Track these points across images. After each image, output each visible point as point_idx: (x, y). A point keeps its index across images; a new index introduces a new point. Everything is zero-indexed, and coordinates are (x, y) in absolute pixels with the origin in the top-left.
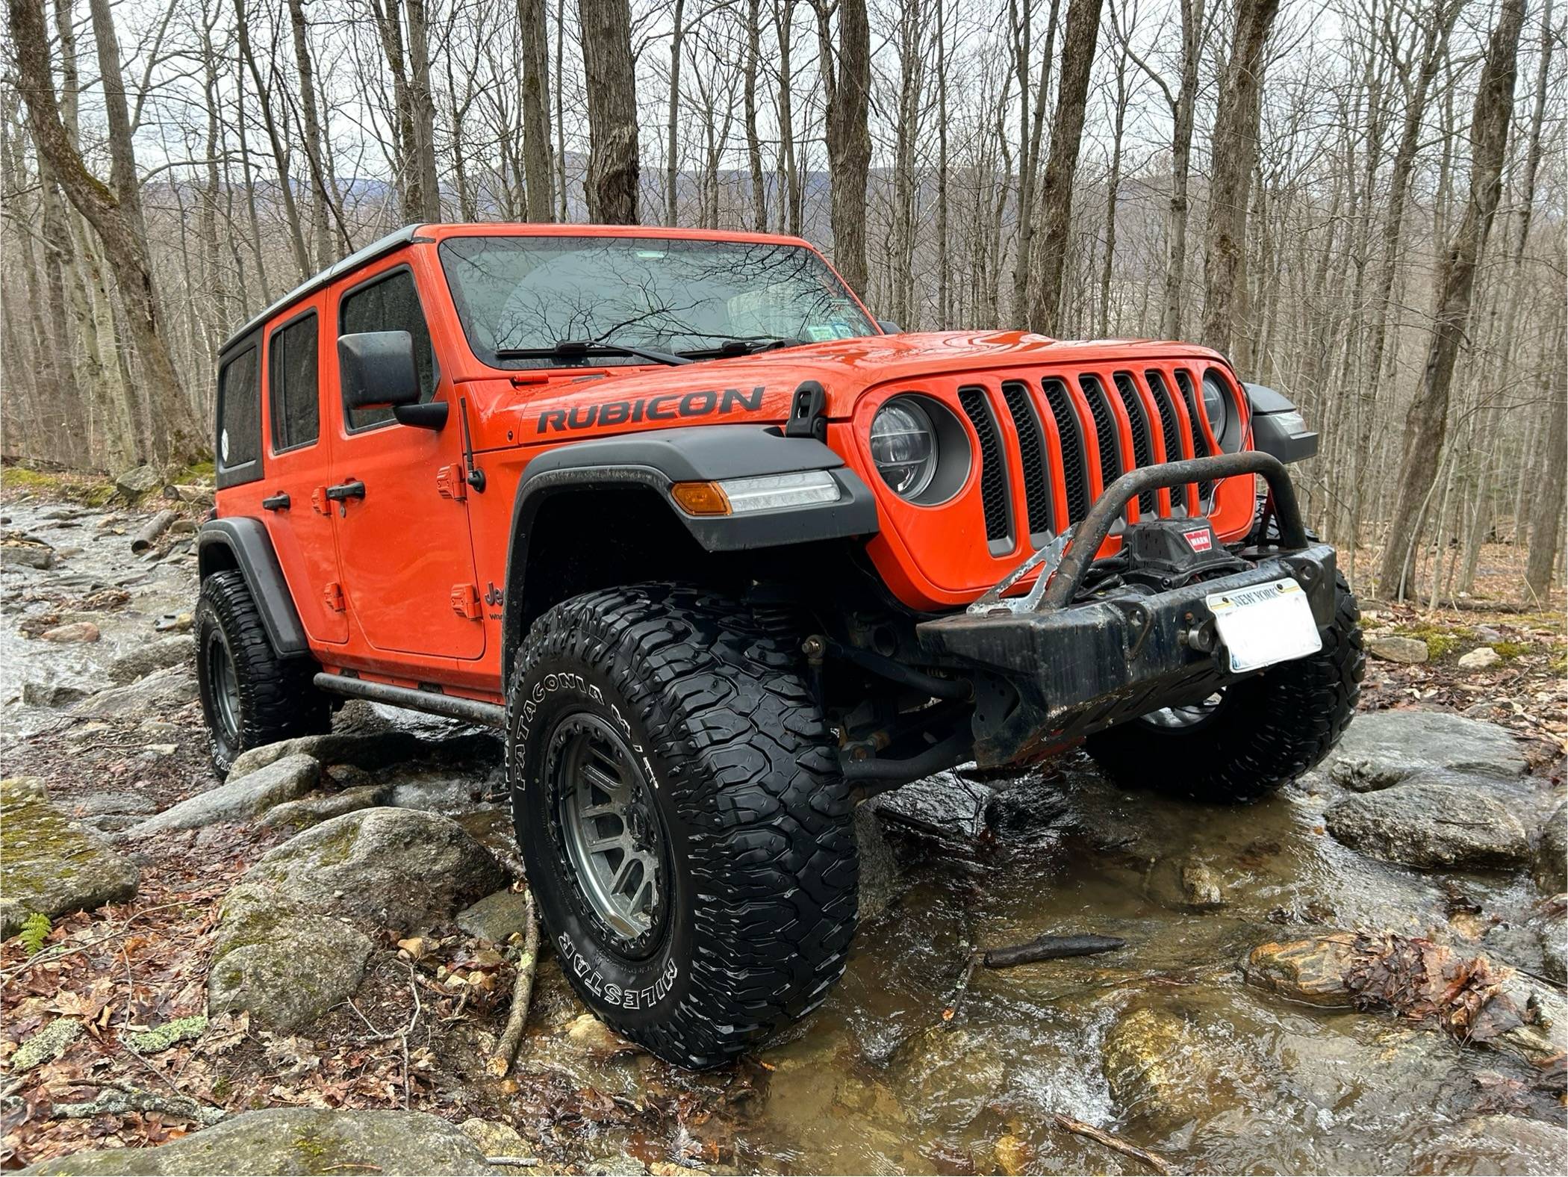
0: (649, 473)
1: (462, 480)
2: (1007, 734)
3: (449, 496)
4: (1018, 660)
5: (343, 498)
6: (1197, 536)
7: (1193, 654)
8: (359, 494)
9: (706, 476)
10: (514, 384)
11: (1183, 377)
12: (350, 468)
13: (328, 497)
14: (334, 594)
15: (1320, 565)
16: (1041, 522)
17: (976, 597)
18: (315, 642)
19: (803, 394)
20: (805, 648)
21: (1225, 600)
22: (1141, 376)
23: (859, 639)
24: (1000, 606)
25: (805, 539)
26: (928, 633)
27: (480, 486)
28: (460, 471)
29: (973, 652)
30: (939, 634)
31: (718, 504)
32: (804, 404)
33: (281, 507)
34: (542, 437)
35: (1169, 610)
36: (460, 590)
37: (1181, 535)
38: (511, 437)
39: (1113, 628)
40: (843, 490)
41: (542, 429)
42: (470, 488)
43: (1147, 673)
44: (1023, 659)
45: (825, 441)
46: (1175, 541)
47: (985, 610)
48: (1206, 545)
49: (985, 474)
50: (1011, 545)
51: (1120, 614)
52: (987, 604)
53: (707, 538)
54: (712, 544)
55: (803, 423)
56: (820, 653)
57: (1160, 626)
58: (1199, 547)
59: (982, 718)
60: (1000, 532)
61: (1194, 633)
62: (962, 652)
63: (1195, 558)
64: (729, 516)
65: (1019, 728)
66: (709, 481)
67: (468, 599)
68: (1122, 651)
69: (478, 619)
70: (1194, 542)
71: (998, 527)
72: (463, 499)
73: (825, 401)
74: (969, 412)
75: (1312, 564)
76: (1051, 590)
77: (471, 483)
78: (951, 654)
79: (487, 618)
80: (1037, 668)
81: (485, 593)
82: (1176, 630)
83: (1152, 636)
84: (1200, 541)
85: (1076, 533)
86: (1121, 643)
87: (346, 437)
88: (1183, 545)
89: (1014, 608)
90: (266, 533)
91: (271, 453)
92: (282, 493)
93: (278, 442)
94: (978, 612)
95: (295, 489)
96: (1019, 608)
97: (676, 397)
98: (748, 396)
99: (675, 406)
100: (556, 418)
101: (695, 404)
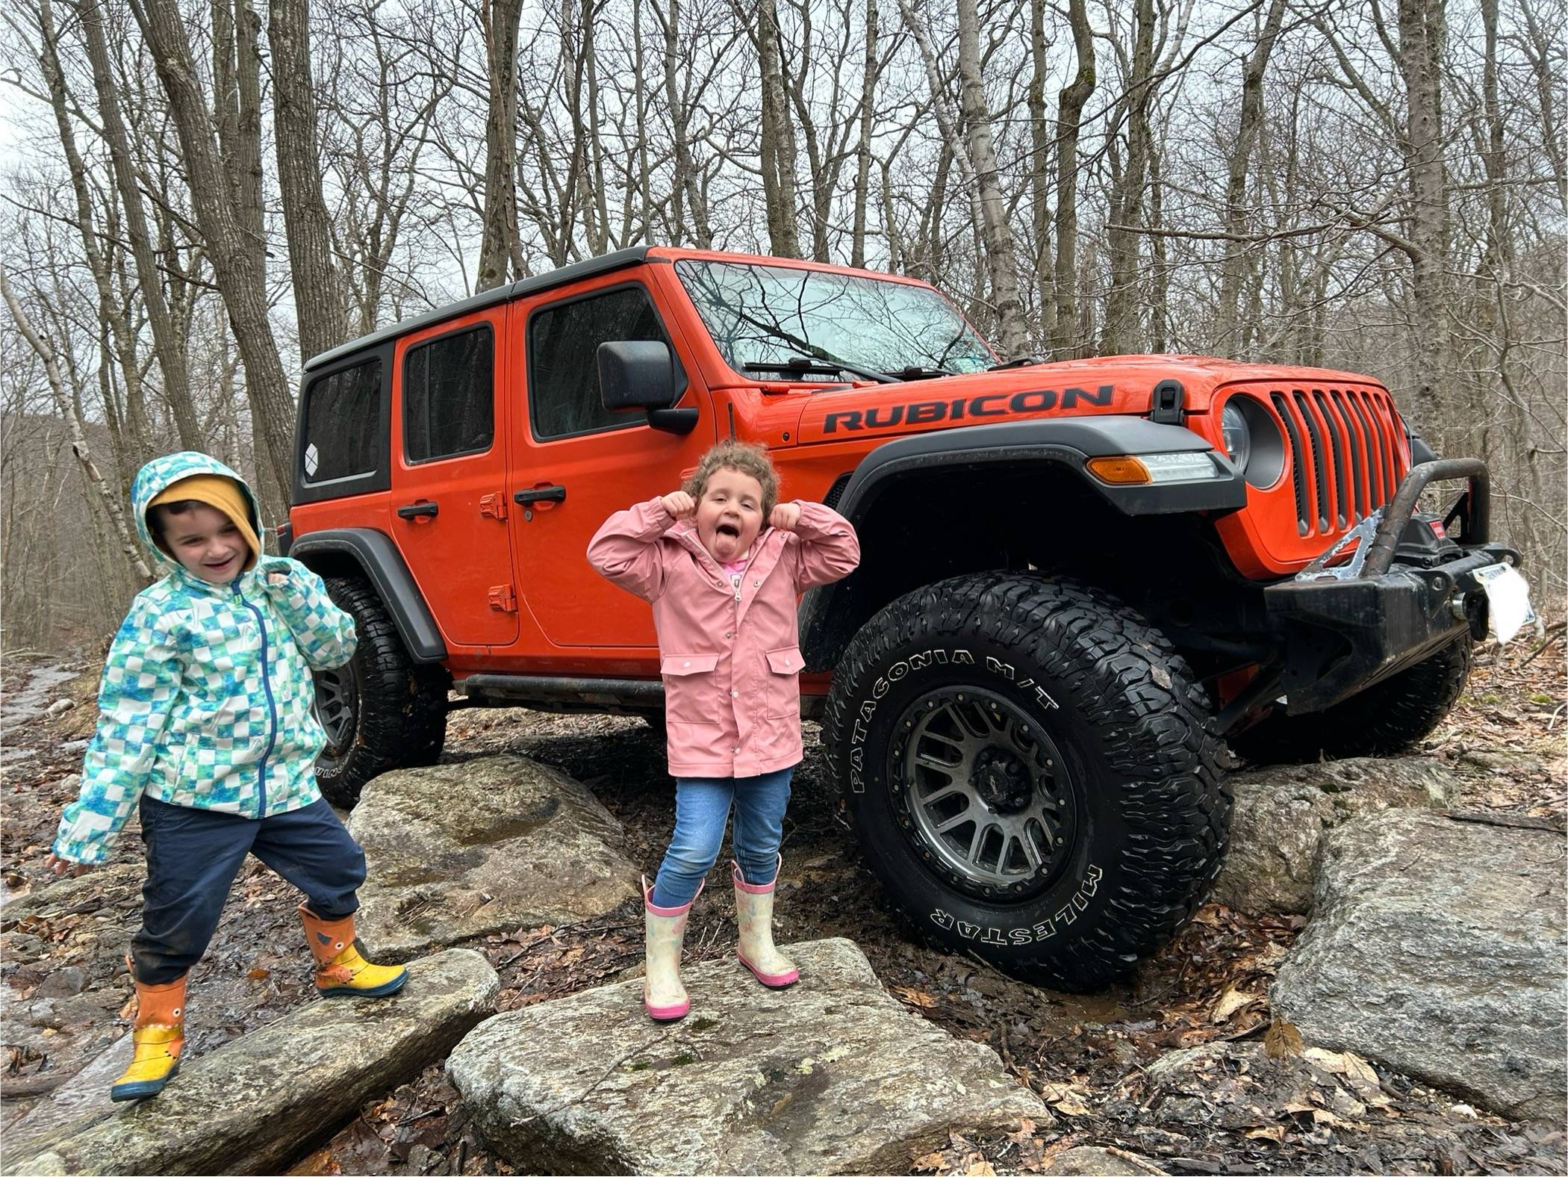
2: (1330, 683)
4: (1362, 615)
5: (527, 503)
6: (1436, 526)
7: (1454, 621)
8: (556, 497)
9: (1127, 450)
10: (765, 393)
12: (542, 474)
14: (504, 596)
17: (1301, 567)
18: (460, 647)
19: (1160, 389)
21: (1481, 574)
24: (1326, 574)
26: (1274, 594)
30: (1282, 593)
31: (1141, 475)
32: (1166, 397)
33: (420, 515)
34: (831, 437)
37: (1428, 524)
38: (786, 438)
40: (1220, 469)
41: (829, 429)
44: (1366, 614)
45: (1189, 428)
46: (1426, 529)
47: (1312, 577)
48: (1442, 534)
49: (1295, 466)
50: (1305, 526)
51: (1421, 581)
52: (1314, 572)
53: (1128, 503)
54: (1134, 509)
55: (1170, 414)
58: (1439, 535)
59: (1294, 673)
61: (1457, 603)
63: (1439, 543)
64: (1150, 484)
65: (1345, 676)
66: (1128, 455)
68: (1424, 612)
70: (1436, 531)
73: (1184, 396)
74: (1279, 413)
76: (1371, 560)
80: (1377, 623)
84: (1439, 531)
85: (1385, 515)
86: (1423, 605)
87: (536, 445)
88: (1431, 532)
89: (1338, 576)
90: (392, 543)
91: (404, 464)
92: (424, 501)
93: (414, 452)
94: (1306, 580)
95: (443, 497)
96: (1345, 574)
97: (1004, 397)
98: (1095, 393)
99: (1004, 404)
100: (848, 419)
101: (1029, 401)
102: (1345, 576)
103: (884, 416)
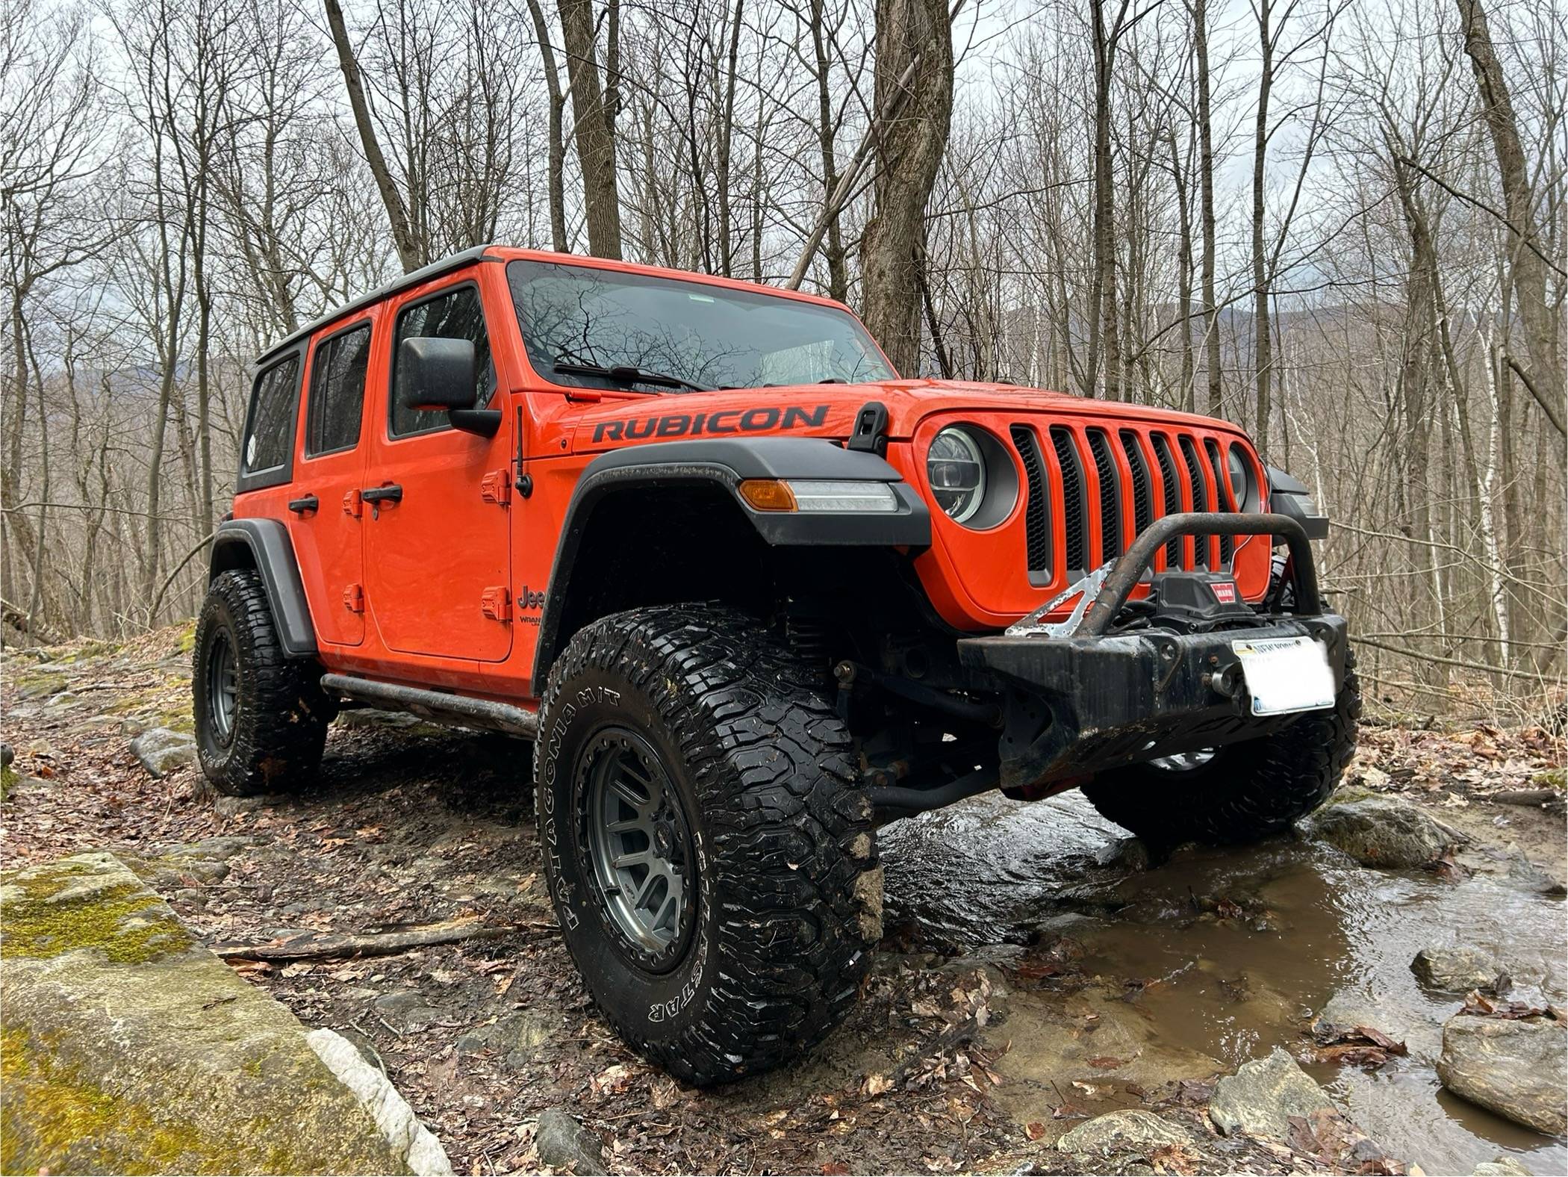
0: (718, 469)
1: (509, 486)
2: (1036, 755)
3: (493, 501)
4: (1055, 679)
5: (376, 501)
6: (1222, 588)
7: (1215, 697)
8: (396, 497)
9: (774, 474)
10: (569, 399)
11: (1211, 444)
13: (360, 498)
14: (354, 595)
15: (1335, 629)
16: (1078, 561)
17: (1014, 621)
18: (325, 645)
19: (867, 412)
20: (837, 672)
21: (1249, 647)
22: (1174, 437)
23: (889, 662)
24: (1038, 630)
25: (864, 543)
26: (969, 648)
27: (526, 491)
28: (507, 477)
29: (1011, 668)
30: (980, 648)
31: (784, 500)
32: (867, 422)
33: (307, 509)
34: (598, 446)
35: (1196, 651)
36: (492, 592)
37: (1208, 585)
38: (564, 446)
39: (1144, 661)
40: (901, 502)
41: (598, 438)
42: (516, 493)
43: (1173, 710)
44: (1061, 679)
45: (884, 456)
46: (1203, 590)
47: (1023, 632)
48: (1229, 598)
49: (1030, 508)
50: (1049, 577)
51: (1151, 646)
52: (1026, 627)
53: (771, 531)
54: (776, 538)
55: (866, 439)
56: (851, 678)
57: (1187, 664)
58: (1223, 598)
59: (1010, 740)
60: (1039, 564)
61: (1217, 676)
62: (1002, 667)
63: (1220, 608)
64: (793, 512)
65: (1048, 749)
66: (776, 479)
67: (500, 601)
68: (1152, 683)
69: (507, 622)
70: (1219, 594)
71: (1038, 560)
72: (506, 504)
73: (887, 420)
74: (1019, 449)
75: (1327, 627)
76: (1089, 618)
77: (519, 487)
78: (990, 669)
79: (516, 623)
80: (1072, 688)
81: (518, 596)
82: (1201, 671)
83: (1180, 673)
84: (1225, 594)
85: (1115, 568)
86: (1152, 675)
87: (388, 443)
88: (1210, 596)
89: (1051, 633)
90: (288, 535)
91: (303, 458)
92: (310, 495)
93: (311, 447)
94: (1017, 633)
95: (324, 491)
96: (1058, 631)
97: (738, 413)
98: (811, 412)
99: (736, 421)
100: (612, 429)
101: (757, 420)
102: (1058, 633)
103: (640, 426)
